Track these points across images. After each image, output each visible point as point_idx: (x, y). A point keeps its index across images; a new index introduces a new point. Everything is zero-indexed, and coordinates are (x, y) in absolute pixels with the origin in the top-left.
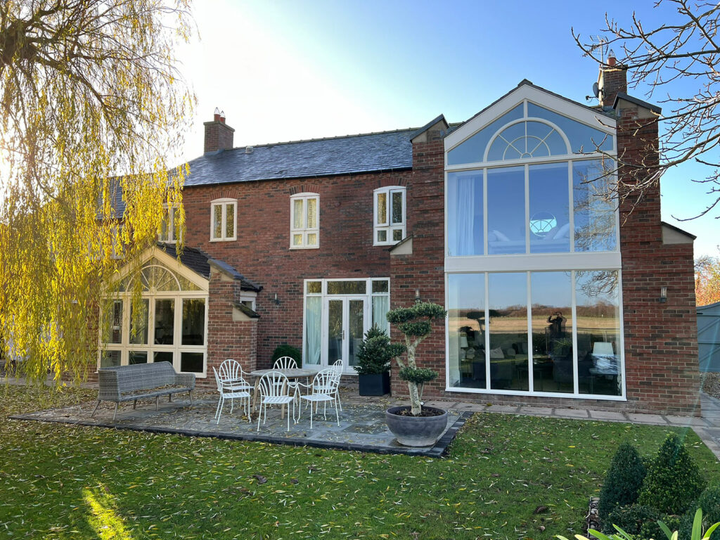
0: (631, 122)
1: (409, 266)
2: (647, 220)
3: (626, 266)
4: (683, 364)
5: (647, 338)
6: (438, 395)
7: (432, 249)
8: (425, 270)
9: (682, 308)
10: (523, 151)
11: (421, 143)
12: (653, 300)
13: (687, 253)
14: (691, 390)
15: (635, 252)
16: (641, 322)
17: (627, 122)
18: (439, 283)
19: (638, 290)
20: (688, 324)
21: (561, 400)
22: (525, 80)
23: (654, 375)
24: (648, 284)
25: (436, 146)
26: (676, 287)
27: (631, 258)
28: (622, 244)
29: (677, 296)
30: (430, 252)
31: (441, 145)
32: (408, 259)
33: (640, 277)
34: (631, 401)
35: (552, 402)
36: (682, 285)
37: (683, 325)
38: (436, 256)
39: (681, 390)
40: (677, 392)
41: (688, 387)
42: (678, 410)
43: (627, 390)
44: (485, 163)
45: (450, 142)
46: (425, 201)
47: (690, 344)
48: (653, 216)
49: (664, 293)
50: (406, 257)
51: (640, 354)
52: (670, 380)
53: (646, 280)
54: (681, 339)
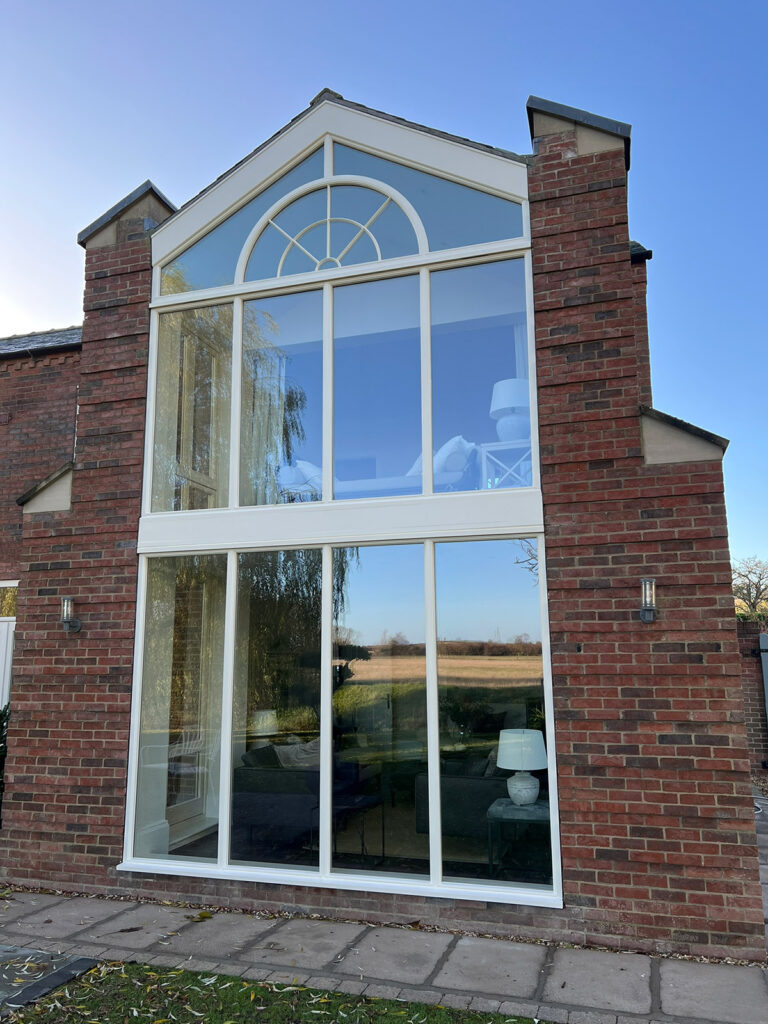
0: (560, 165)
1: (63, 541)
2: (606, 405)
3: (555, 525)
4: (710, 800)
5: (613, 723)
6: (102, 881)
7: (113, 497)
8: (95, 548)
9: (701, 639)
10: (321, 254)
11: (103, 250)
12: (625, 616)
13: (708, 487)
14: (736, 878)
15: (576, 487)
16: (595, 676)
17: (552, 167)
18: (124, 580)
19: (587, 588)
20: (719, 681)
21: (394, 902)
22: (326, 91)
23: (635, 831)
24: (612, 572)
25: (133, 252)
26: (682, 578)
27: (568, 504)
28: (545, 469)
29: (688, 603)
30: (109, 504)
31: (145, 250)
32: (59, 524)
33: (591, 554)
34: (576, 909)
35: (371, 906)
36: (697, 573)
37: (707, 684)
38: (121, 513)
39: (707, 877)
40: (696, 885)
41: (728, 870)
42: (703, 939)
43: (565, 875)
44: (240, 286)
45: (164, 243)
46: (105, 382)
47: (724, 740)
48: (618, 393)
49: (649, 595)
50: (57, 517)
51: (597, 770)
52: (676, 847)
53: (604, 561)
54: (701, 725)
